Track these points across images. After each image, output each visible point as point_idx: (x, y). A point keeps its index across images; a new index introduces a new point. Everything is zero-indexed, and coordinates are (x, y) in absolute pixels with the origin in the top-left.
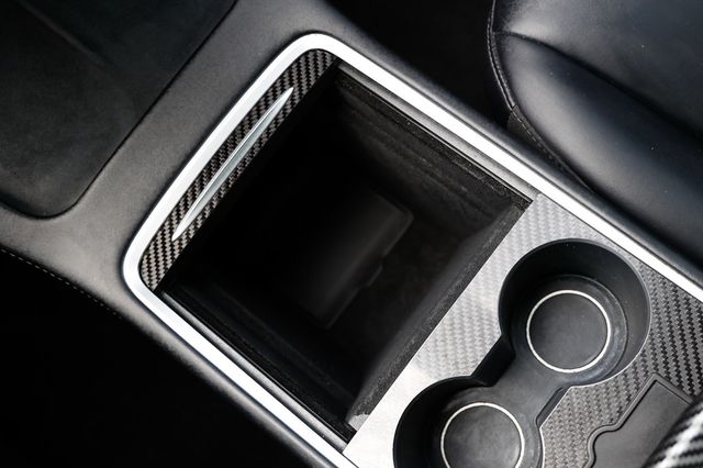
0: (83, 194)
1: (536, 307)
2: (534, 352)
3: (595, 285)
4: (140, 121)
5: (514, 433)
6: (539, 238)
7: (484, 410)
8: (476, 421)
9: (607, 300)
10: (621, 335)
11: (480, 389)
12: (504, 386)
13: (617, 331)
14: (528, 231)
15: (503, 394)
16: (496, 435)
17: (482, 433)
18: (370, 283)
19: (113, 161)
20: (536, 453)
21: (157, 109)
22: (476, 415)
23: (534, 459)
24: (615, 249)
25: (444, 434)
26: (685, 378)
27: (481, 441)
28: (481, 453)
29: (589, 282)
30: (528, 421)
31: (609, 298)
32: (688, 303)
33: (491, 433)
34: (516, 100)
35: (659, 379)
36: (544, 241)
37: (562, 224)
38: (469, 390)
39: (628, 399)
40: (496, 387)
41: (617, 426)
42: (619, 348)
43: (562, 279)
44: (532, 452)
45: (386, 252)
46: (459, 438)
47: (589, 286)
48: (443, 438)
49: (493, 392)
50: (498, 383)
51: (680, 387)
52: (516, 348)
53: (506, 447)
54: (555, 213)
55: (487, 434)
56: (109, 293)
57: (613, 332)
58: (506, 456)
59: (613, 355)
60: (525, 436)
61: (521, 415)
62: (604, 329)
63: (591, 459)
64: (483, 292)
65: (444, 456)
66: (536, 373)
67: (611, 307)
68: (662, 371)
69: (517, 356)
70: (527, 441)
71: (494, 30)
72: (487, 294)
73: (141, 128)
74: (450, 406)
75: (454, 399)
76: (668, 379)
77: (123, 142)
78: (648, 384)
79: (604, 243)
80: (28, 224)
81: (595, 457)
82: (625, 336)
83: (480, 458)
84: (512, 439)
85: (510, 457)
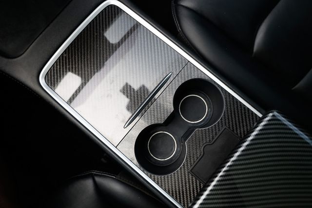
0: (26, 51)
1: (183, 100)
2: (181, 115)
4: (48, 26)
6: (188, 77)
7: (163, 134)
10: (211, 111)
14: (184, 74)
17: (162, 142)
19: (37, 39)
21: (55, 22)
25: (149, 141)
26: (235, 128)
27: (162, 145)
28: (162, 149)
30: (178, 138)
31: (208, 98)
32: (237, 103)
34: (181, 29)
35: (226, 128)
36: (190, 78)
37: (196, 73)
39: (216, 134)
41: (212, 143)
42: (210, 115)
44: (179, 149)
46: (154, 143)
48: (149, 143)
49: (167, 128)
50: (169, 125)
51: (233, 131)
54: (194, 69)
55: (164, 142)
56: (34, 87)
57: (208, 110)
59: (208, 118)
60: (177, 143)
61: (176, 136)
62: (205, 109)
63: (202, 154)
64: (168, 95)
66: (182, 123)
67: (208, 101)
68: (227, 125)
70: (177, 145)
71: (174, 3)
72: (169, 96)
73: (49, 28)
76: (229, 128)
77: (42, 33)
78: (223, 129)
80: (5, 60)
81: (204, 153)
84: (172, 145)
85: (171, 150)
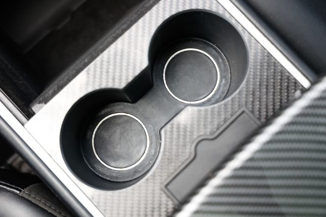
1: (173, 56)
2: (166, 85)
3: (215, 49)
5: (143, 137)
7: (126, 118)
8: (119, 124)
9: (221, 60)
10: (225, 85)
11: (125, 104)
12: (142, 104)
13: (224, 82)
15: (141, 110)
16: (131, 136)
17: (122, 134)
18: (60, 27)
20: (155, 153)
22: (120, 121)
23: (153, 156)
24: (233, 22)
25: (96, 130)
26: (263, 113)
27: (120, 139)
28: (119, 147)
29: (211, 46)
30: (154, 130)
31: (223, 59)
33: (128, 135)
35: (247, 111)
38: (118, 103)
39: (224, 121)
40: (136, 105)
41: (214, 136)
42: (223, 92)
43: (193, 41)
44: (153, 151)
45: (75, 7)
46: (105, 135)
47: (211, 48)
48: (94, 133)
49: (134, 108)
50: (139, 102)
51: (259, 119)
52: (154, 81)
53: (136, 146)
55: (125, 135)
57: (221, 82)
58: (135, 151)
59: (218, 96)
60: (151, 140)
61: (150, 126)
62: (215, 79)
63: (193, 155)
65: (93, 145)
66: (165, 100)
67: (222, 65)
68: (249, 106)
69: (154, 86)
70: (151, 144)
74: (103, 112)
75: (107, 108)
76: (253, 112)
78: (239, 113)
79: (227, 17)
81: (196, 155)
82: (228, 86)
83: (117, 150)
84: (141, 141)
85: (138, 152)
